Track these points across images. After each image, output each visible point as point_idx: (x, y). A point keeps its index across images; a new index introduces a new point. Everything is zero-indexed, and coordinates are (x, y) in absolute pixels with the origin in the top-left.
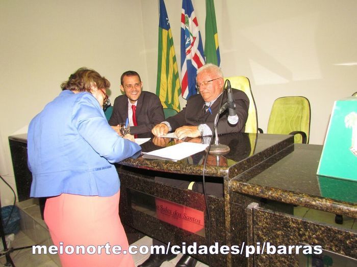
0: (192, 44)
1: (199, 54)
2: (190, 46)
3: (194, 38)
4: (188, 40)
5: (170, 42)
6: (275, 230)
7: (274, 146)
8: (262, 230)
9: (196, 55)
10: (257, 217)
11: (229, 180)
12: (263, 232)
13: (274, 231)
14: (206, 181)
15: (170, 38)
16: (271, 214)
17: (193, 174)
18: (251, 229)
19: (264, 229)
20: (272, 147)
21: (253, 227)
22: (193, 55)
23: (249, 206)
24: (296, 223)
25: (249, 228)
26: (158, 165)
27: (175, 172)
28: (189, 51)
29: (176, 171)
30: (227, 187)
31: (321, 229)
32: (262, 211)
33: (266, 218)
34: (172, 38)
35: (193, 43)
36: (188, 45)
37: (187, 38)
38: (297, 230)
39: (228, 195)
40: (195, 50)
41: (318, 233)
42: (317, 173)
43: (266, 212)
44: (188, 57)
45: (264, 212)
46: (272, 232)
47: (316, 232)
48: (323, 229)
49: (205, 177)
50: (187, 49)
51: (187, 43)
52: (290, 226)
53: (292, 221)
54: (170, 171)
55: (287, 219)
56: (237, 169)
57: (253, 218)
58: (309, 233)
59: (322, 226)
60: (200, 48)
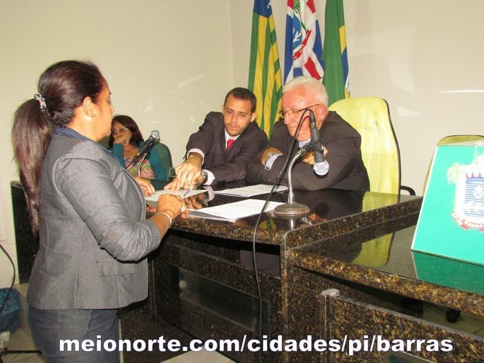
0: (305, 43)
1: (314, 59)
2: (300, 46)
3: (308, 33)
4: (297, 36)
5: (271, 37)
6: (356, 327)
7: (379, 210)
8: (340, 328)
9: (310, 60)
10: (333, 309)
11: (287, 250)
12: (341, 331)
13: (354, 329)
14: (256, 251)
15: (271, 30)
16: (351, 304)
17: (242, 239)
18: (325, 326)
19: (342, 326)
20: (374, 211)
21: (328, 323)
22: (306, 60)
23: (323, 292)
24: (381, 317)
25: (323, 323)
26: (199, 226)
27: (220, 236)
28: (298, 54)
29: (222, 234)
30: (283, 259)
31: (409, 326)
32: (339, 301)
33: (345, 310)
34: (274, 30)
35: (306, 40)
36: (298, 44)
37: (295, 33)
38: (381, 327)
39: (285, 270)
40: (308, 52)
41: (406, 332)
42: (412, 248)
43: (345, 302)
44: (297, 63)
45: (342, 301)
46: (352, 331)
47: (404, 330)
48: (411, 325)
49: (256, 243)
50: (295, 51)
51: (295, 40)
52: (373, 322)
53: (376, 315)
54: (214, 235)
55: (369, 311)
56: (302, 236)
57: (328, 309)
58: (396, 331)
59: (410, 321)
60: (317, 49)
